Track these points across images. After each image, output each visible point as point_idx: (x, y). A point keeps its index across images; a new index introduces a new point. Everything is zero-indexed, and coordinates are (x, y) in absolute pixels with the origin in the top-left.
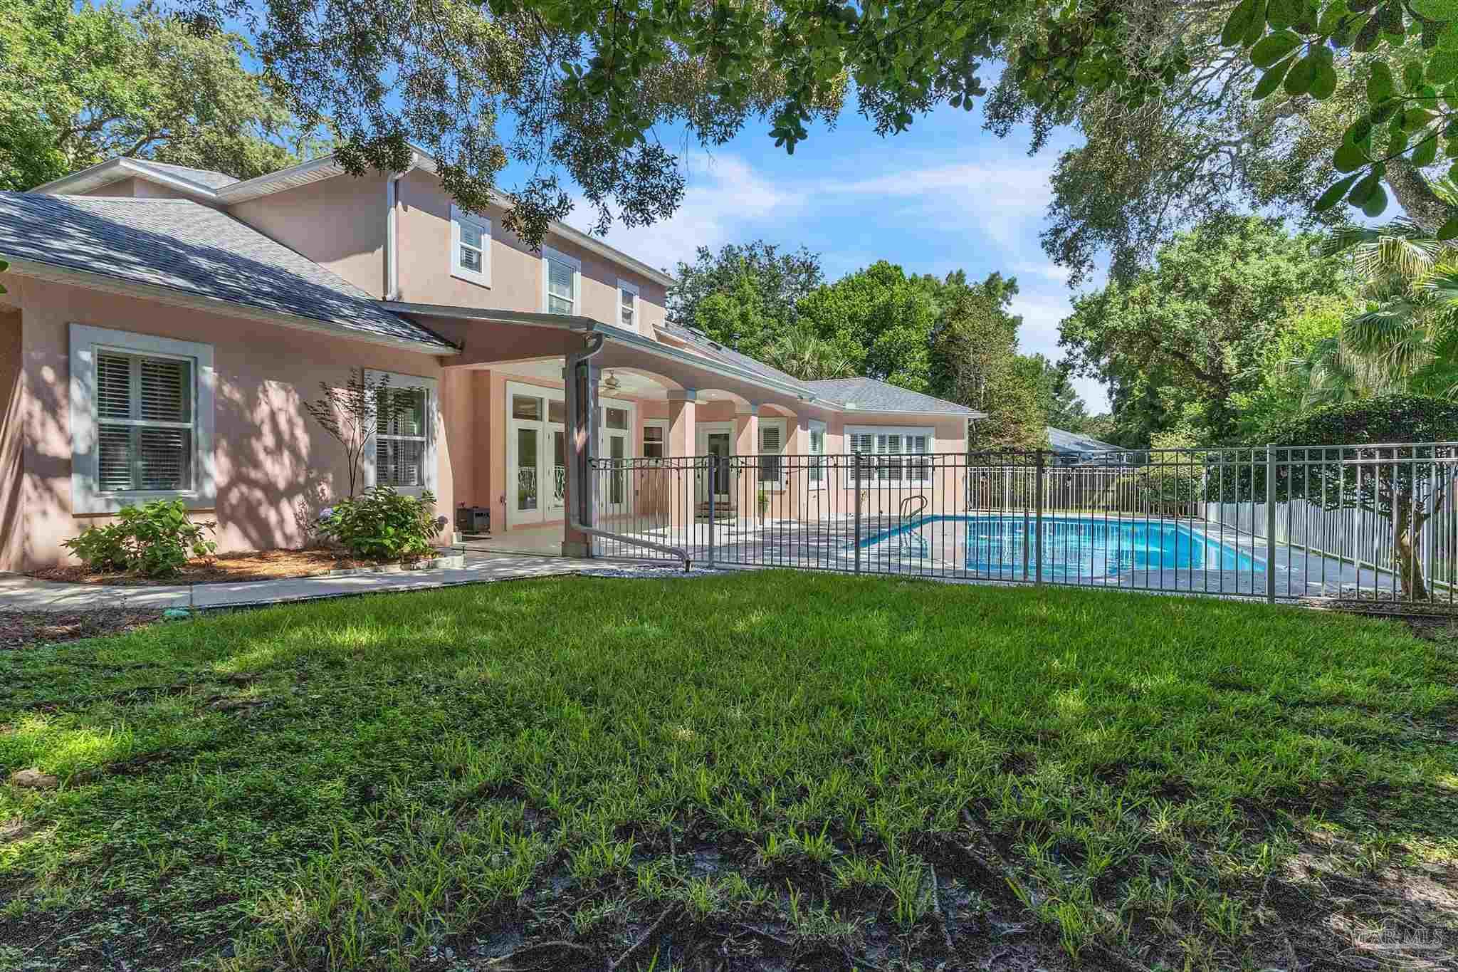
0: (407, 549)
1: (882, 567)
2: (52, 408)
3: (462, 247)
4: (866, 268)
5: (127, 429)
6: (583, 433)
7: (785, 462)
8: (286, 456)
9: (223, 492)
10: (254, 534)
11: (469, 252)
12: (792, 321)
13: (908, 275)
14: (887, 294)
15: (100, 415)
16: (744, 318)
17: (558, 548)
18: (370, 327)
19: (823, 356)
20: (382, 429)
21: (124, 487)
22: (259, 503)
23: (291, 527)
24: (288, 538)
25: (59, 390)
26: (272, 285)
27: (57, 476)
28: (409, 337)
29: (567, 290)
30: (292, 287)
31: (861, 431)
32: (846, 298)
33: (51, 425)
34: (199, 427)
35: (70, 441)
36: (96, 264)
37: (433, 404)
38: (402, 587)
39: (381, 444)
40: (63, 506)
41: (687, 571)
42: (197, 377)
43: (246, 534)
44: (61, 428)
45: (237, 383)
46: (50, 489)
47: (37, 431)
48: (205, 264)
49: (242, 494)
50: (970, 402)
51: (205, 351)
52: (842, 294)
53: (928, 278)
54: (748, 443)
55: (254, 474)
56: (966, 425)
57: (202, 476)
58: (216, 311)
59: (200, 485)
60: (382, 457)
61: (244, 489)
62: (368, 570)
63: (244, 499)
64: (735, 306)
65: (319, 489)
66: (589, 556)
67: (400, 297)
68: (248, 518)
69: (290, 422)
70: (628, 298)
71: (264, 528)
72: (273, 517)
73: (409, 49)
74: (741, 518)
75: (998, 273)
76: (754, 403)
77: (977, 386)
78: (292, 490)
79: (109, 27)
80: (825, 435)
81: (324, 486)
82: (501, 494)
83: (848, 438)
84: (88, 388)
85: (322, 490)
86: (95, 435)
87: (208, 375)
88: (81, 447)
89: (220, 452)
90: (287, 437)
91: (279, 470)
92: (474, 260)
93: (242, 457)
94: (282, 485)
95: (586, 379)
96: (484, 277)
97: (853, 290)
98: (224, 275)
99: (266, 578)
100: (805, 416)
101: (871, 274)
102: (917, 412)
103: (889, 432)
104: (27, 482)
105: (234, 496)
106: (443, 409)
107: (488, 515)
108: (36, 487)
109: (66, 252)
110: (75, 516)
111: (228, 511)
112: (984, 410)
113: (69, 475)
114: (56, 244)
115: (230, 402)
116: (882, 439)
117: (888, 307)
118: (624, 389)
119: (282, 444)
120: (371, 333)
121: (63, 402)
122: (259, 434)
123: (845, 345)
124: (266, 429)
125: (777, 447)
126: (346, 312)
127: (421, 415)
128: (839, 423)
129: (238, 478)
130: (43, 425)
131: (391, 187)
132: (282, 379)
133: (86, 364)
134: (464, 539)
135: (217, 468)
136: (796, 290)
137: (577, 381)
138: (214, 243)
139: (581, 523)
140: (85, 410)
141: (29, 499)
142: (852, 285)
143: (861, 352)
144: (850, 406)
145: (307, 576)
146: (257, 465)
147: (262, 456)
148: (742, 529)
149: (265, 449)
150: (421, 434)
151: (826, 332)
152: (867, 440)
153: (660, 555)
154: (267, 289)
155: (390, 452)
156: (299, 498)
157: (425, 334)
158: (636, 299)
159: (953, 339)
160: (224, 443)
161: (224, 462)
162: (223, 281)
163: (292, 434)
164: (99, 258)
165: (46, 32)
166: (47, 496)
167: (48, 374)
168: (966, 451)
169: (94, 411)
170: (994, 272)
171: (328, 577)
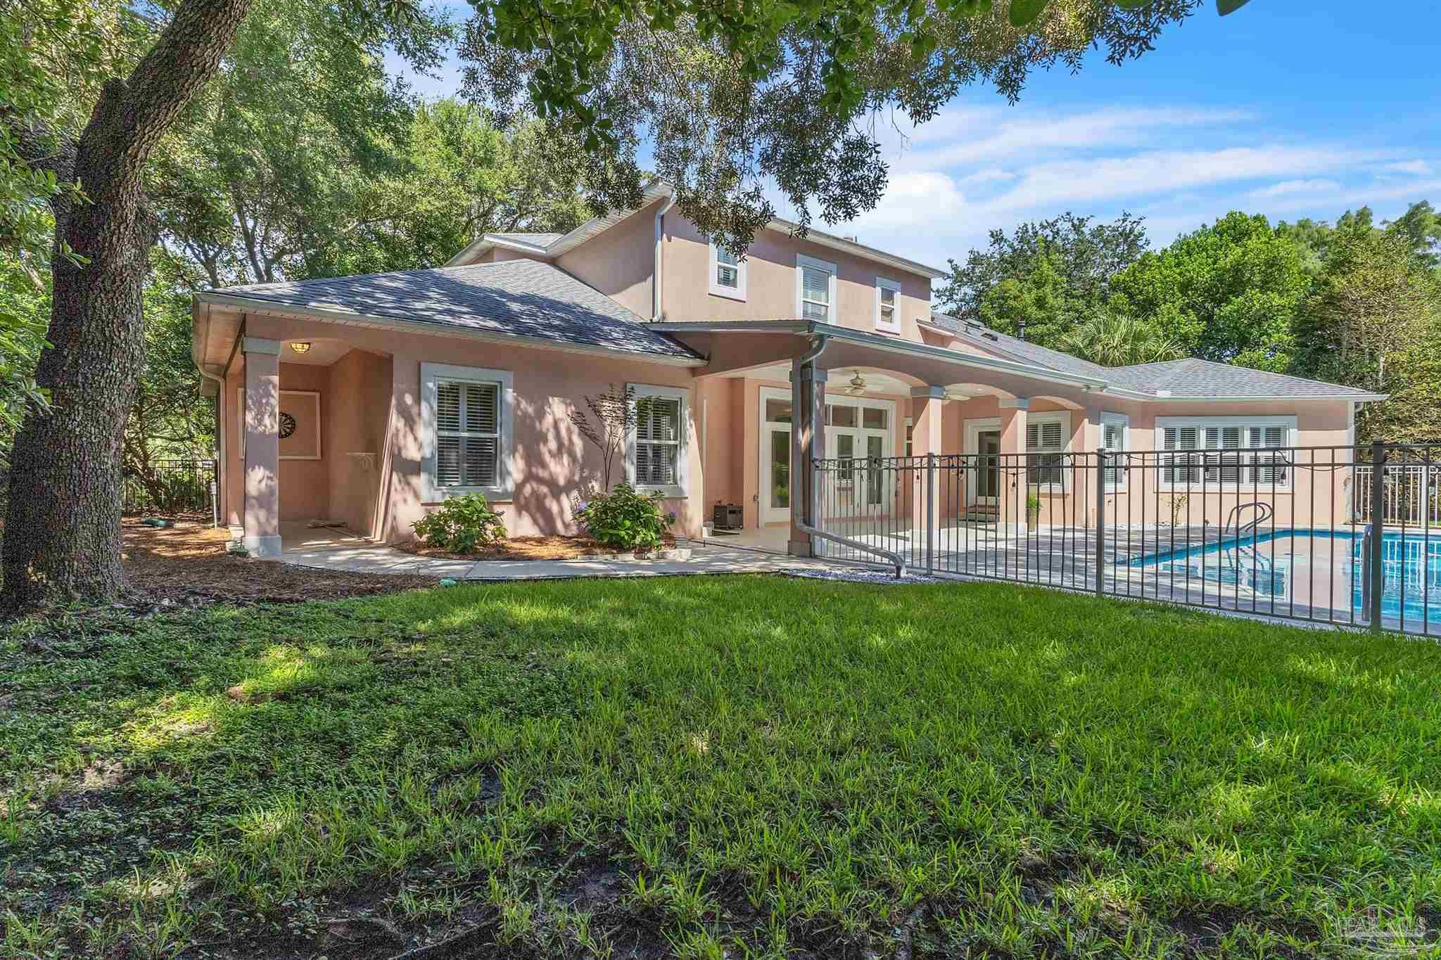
0: (638, 540)
1: (1146, 588)
2: (410, 422)
3: (719, 267)
4: (1211, 225)
5: (457, 439)
6: (807, 432)
7: (1067, 461)
8: (566, 459)
9: (519, 487)
10: (541, 521)
11: (726, 270)
12: (1104, 300)
13: (1274, 225)
14: (1239, 251)
15: (439, 429)
16: (1040, 303)
17: (784, 547)
18: (632, 347)
19: (1139, 337)
20: (642, 435)
21: (454, 484)
22: (545, 496)
23: (568, 516)
24: (566, 526)
25: (414, 411)
26: (562, 319)
27: (412, 474)
28: (664, 352)
29: (823, 295)
30: (578, 318)
31: (1179, 424)
32: (1178, 265)
33: (410, 438)
34: (503, 435)
35: (420, 447)
36: (438, 317)
37: (686, 412)
38: (622, 574)
39: (642, 448)
40: (417, 496)
41: (898, 577)
42: (501, 397)
43: (535, 522)
44: (416, 439)
45: (531, 401)
46: (408, 484)
47: (402, 442)
48: (515, 307)
49: (533, 489)
50: (1360, 380)
51: (507, 377)
52: (1173, 261)
53: (1303, 225)
54: (1015, 440)
55: (542, 473)
56: (1351, 411)
57: (505, 474)
58: (515, 344)
59: (503, 480)
60: (642, 457)
61: (535, 485)
62: (608, 557)
63: (533, 492)
64: (1030, 290)
65: (590, 485)
66: (811, 556)
67: (664, 318)
68: (536, 508)
69: (569, 430)
70: (888, 295)
71: (548, 517)
72: (555, 508)
73: (658, 98)
74: (1001, 524)
75: (1425, 203)
76: (1021, 395)
77: (1373, 358)
78: (570, 485)
79: (486, 136)
80: (1126, 430)
81: (594, 483)
82: (755, 492)
83: (1160, 433)
84: (432, 408)
85: (593, 487)
86: (436, 442)
87: (509, 395)
88: (427, 452)
89: (517, 455)
90: (566, 442)
91: (560, 470)
92: (732, 277)
93: (534, 459)
94: (562, 482)
95: (811, 381)
96: (739, 292)
97: (1189, 254)
98: (527, 315)
99: (531, 559)
100: (1095, 407)
101: (1219, 231)
102: (1269, 397)
103: (1221, 424)
104: (395, 478)
105: (527, 490)
106: (696, 416)
107: (741, 512)
108: (400, 481)
109: (422, 310)
110: (422, 505)
111: (522, 501)
112: (1385, 390)
113: (418, 474)
114: (418, 305)
115: (525, 414)
116: (1255, 432)
117: (1237, 269)
118: (870, 387)
119: (563, 448)
120: (629, 352)
121: (416, 418)
122: (546, 441)
123: (1171, 321)
124: (551, 436)
125: (1058, 444)
126: (615, 335)
127: (675, 420)
128: (1147, 415)
129: (530, 477)
130: (405, 436)
131: (658, 222)
132: (564, 395)
133: (431, 389)
134: (714, 534)
135: (515, 467)
136: (1112, 264)
137: (802, 383)
138: (531, 290)
139: (805, 522)
140: (431, 425)
141: (396, 490)
142: (1186, 248)
143: (1193, 326)
144: (1163, 394)
145: (561, 559)
146: (544, 465)
147: (547, 457)
148: (1001, 535)
149: (550, 452)
150: (675, 439)
151: (1146, 308)
152: (1189, 434)
153: (878, 558)
154: (557, 322)
155: (650, 453)
156: (575, 493)
157: (679, 349)
158: (898, 296)
159: (1332, 300)
160: (520, 448)
161: (521, 463)
162: (525, 320)
163: (570, 440)
164: (440, 312)
165: (450, 150)
166: (406, 488)
167: (409, 399)
168: (1352, 443)
169: (435, 424)
170: (1417, 202)
171: (577, 562)
